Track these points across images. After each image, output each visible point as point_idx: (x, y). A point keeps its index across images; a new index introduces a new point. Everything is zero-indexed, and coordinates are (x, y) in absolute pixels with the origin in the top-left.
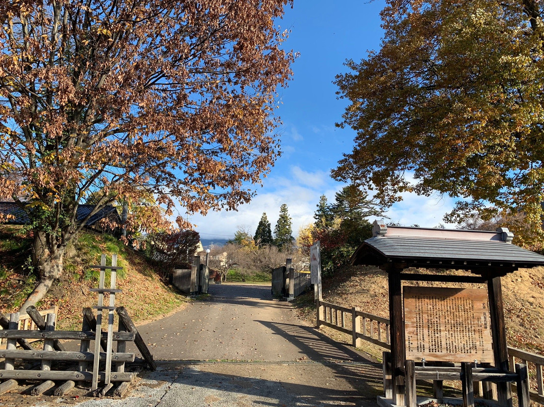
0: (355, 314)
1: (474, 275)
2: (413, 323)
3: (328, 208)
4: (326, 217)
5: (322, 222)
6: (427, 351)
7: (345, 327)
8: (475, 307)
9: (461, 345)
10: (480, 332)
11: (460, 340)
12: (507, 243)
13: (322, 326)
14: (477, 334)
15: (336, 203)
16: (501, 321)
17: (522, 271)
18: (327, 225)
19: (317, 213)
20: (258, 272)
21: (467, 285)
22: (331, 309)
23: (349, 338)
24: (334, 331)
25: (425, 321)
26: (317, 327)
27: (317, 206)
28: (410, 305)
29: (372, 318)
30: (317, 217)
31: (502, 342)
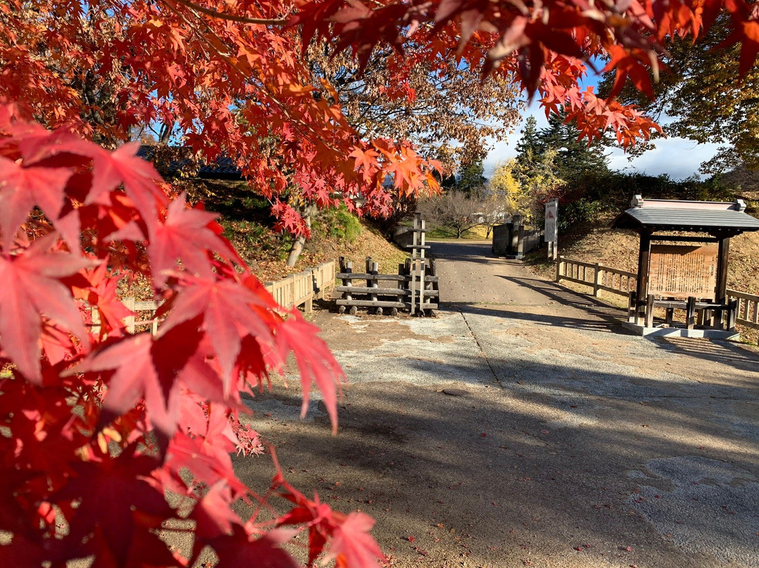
0: (597, 268)
1: (711, 236)
2: (656, 271)
3: (537, 135)
4: (533, 148)
5: (527, 156)
6: (664, 290)
7: (586, 281)
8: (706, 260)
9: (691, 287)
10: (707, 277)
11: (690, 283)
12: (740, 212)
13: (561, 280)
14: (704, 279)
15: (549, 127)
16: (724, 270)
17: (746, 234)
18: (533, 160)
19: (521, 143)
20: (439, 225)
21: (703, 244)
22: (572, 265)
23: (590, 290)
24: (573, 284)
25: (665, 270)
26: (557, 281)
27: (522, 132)
28: (655, 259)
29: (614, 272)
30: (521, 149)
31: (723, 285)
